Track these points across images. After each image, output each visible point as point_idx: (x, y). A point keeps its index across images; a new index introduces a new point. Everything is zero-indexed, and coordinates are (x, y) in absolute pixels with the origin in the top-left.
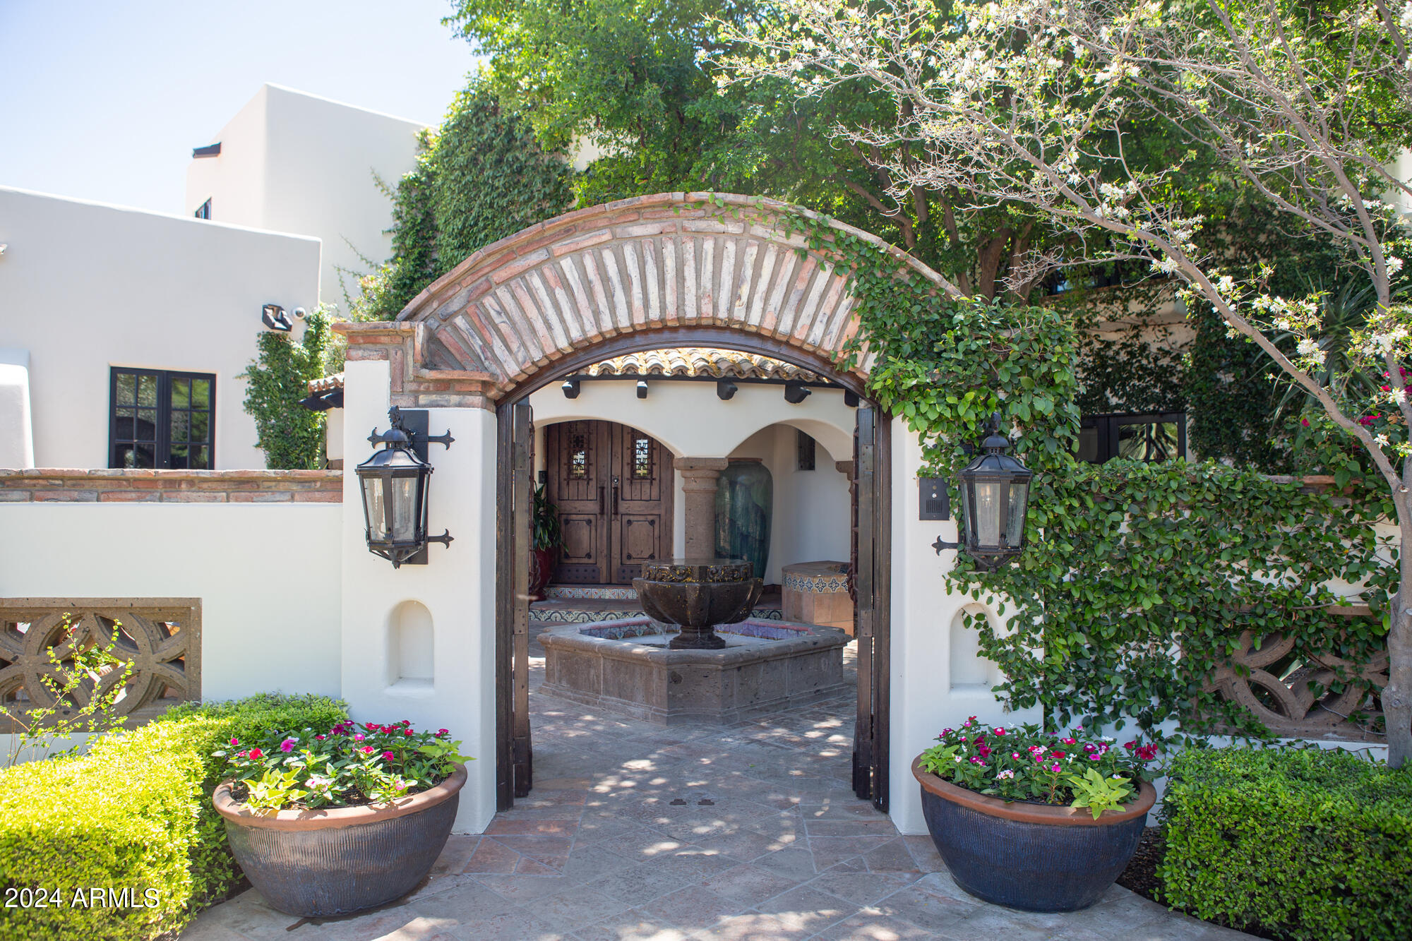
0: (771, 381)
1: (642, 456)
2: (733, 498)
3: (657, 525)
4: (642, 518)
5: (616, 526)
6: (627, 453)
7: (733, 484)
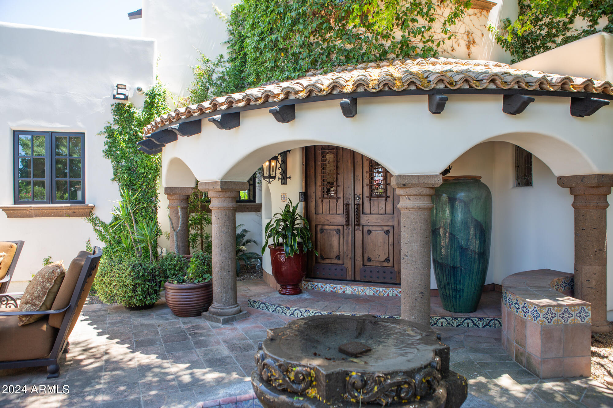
0: (486, 91)
1: (378, 178)
2: (452, 213)
3: (391, 235)
4: (379, 229)
5: (359, 234)
6: (367, 176)
7: (452, 201)
